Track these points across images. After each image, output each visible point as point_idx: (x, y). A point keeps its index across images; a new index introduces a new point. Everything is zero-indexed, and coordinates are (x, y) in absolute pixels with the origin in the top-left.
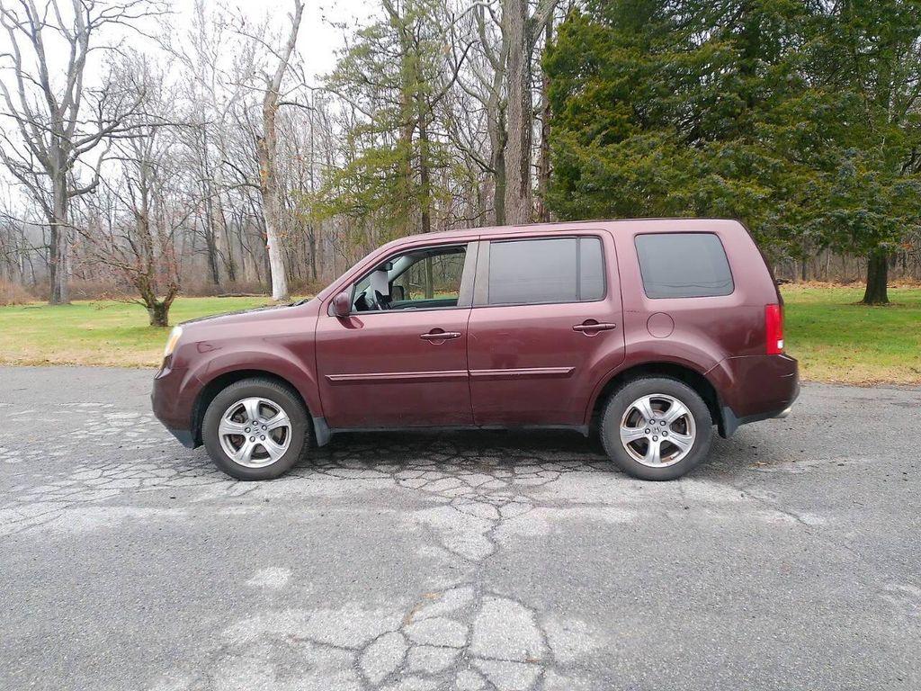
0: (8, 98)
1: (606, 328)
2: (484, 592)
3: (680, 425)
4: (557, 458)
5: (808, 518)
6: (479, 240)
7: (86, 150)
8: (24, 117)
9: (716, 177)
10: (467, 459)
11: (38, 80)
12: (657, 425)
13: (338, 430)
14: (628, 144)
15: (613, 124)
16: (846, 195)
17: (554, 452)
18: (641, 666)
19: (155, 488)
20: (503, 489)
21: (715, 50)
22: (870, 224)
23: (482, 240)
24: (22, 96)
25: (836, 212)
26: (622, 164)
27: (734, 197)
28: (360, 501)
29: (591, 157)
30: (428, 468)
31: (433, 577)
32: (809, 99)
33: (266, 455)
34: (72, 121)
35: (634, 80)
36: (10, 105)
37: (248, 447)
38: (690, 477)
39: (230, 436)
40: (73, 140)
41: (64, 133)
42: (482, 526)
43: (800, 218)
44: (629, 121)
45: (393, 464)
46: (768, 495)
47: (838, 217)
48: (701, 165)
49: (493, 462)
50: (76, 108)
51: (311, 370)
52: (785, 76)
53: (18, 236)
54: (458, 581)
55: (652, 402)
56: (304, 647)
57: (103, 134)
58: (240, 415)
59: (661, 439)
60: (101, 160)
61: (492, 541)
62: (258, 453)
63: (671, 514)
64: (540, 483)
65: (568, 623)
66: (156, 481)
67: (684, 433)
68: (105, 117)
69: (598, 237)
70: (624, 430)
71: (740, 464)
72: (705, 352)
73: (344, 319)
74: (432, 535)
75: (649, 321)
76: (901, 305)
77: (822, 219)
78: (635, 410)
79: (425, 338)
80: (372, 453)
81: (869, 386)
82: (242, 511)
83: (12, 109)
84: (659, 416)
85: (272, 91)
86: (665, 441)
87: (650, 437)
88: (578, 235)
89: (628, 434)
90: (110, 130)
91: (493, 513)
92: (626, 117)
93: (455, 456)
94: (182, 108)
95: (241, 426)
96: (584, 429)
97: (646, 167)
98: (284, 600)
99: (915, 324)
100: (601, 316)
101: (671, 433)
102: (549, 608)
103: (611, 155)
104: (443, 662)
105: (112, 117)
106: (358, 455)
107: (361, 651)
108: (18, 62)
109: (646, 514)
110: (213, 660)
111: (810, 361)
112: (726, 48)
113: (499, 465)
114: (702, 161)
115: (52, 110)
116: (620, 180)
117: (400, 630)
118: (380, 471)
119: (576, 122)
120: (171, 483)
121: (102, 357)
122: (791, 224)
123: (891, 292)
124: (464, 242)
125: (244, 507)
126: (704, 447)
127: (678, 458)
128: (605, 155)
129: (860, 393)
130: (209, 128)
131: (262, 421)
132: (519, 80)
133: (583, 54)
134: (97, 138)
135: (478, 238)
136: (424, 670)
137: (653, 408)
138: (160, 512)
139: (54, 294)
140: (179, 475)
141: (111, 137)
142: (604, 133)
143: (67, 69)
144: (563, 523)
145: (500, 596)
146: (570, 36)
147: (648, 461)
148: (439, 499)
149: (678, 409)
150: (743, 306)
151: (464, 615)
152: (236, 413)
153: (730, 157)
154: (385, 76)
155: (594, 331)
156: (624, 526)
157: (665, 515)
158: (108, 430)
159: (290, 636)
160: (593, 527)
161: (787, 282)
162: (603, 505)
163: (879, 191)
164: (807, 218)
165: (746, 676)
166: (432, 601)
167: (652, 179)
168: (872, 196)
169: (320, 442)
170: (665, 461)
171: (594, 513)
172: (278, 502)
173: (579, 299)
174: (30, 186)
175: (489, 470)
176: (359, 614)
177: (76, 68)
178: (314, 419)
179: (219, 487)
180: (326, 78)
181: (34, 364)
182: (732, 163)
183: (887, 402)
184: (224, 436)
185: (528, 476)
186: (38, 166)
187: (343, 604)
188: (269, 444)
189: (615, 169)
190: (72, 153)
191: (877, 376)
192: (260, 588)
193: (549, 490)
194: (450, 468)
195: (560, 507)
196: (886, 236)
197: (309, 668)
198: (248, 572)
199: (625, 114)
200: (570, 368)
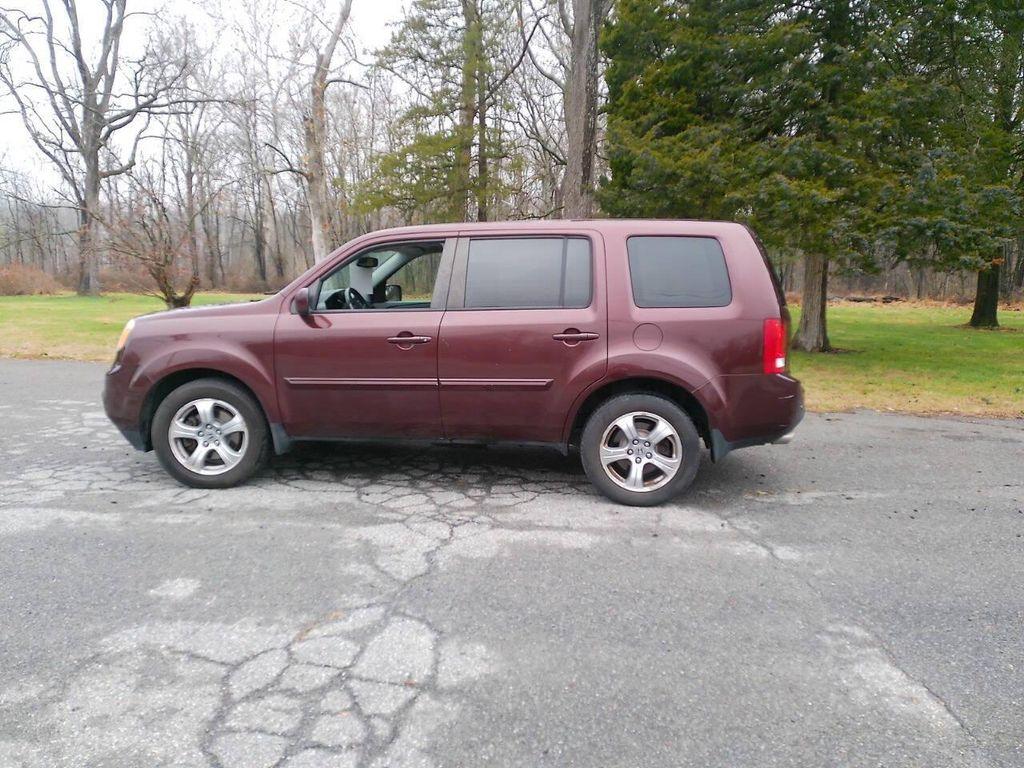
0: (38, 67)
1: (588, 339)
2: (395, 613)
3: (666, 447)
4: (543, 478)
5: (783, 552)
6: (458, 237)
7: (121, 126)
8: (54, 88)
9: (779, 176)
10: (445, 475)
11: (71, 48)
12: (640, 446)
13: (297, 438)
14: (686, 137)
15: (673, 113)
16: (926, 201)
17: (543, 472)
18: (524, 694)
19: (101, 492)
20: (468, 509)
21: (786, 33)
22: (951, 234)
23: (461, 237)
24: (54, 64)
25: (913, 221)
26: (677, 159)
27: (799, 199)
28: (309, 514)
29: (642, 149)
30: (398, 483)
31: (348, 596)
32: (889, 92)
33: (220, 462)
34: (107, 93)
35: (699, 64)
36: (40, 74)
37: (200, 452)
38: (674, 503)
39: (182, 440)
40: (107, 116)
41: (98, 107)
42: (425, 544)
43: (872, 226)
44: (691, 110)
45: (362, 478)
46: (751, 526)
47: (916, 226)
48: (765, 164)
49: (473, 479)
50: (110, 80)
51: (269, 374)
52: (865, 63)
53: (51, 219)
54: (373, 601)
55: (637, 420)
56: (179, 659)
57: (139, 109)
58: (192, 417)
59: (645, 461)
60: (138, 139)
61: (429, 560)
62: (212, 459)
63: (635, 542)
64: (511, 503)
65: (467, 647)
66: (106, 484)
67: (670, 456)
68: (142, 90)
69: (586, 237)
70: (604, 449)
71: (740, 493)
72: (696, 368)
73: (308, 318)
74: (369, 552)
75: (636, 331)
76: (1011, 330)
77: (897, 228)
78: (617, 429)
79: (392, 342)
80: (347, 465)
81: (929, 417)
82: (179, 519)
83: (42, 78)
84: (643, 438)
85: (322, 66)
86: (649, 464)
87: (632, 458)
88: (566, 235)
89: (608, 455)
90: (148, 105)
91: (445, 532)
92: (686, 106)
93: (434, 472)
94: (234, 83)
95: (195, 429)
96: (562, 447)
97: (702, 163)
98: (181, 610)
99: (1017, 350)
100: (586, 325)
101: (656, 455)
102: (456, 631)
103: (666, 149)
104: (317, 681)
105: (152, 90)
106: (331, 468)
107: (237, 666)
108: (50, 27)
109: (608, 540)
110: (78, 668)
111: (870, 387)
112: (799, 31)
113: (478, 483)
114: (767, 158)
115: (85, 80)
116: (673, 177)
117: (287, 648)
118: (347, 484)
119: (632, 110)
120: (120, 488)
121: (104, 353)
122: (863, 232)
123: (1003, 314)
124: (442, 238)
125: (182, 516)
126: (691, 472)
127: (662, 482)
128: (659, 148)
129: (913, 423)
130: (259, 105)
131: (216, 425)
132: (584, 61)
133: (643, 33)
134: (132, 114)
135: (456, 234)
136: (294, 688)
137: (637, 428)
138: (93, 516)
139: (83, 284)
140: (133, 479)
141: (149, 113)
142: (661, 124)
143: (101, 36)
144: (514, 546)
145: (411, 617)
146: (631, 12)
147: (631, 485)
148: (394, 516)
149: (664, 429)
150: (740, 319)
151: (361, 637)
152: (189, 416)
153: (798, 155)
154: (442, 52)
155: (576, 341)
156: (579, 551)
157: (628, 542)
158: (81, 429)
159: (169, 648)
160: (546, 551)
161: (897, 300)
162: (568, 528)
163: (965, 198)
164: (878, 227)
165: (630, 711)
166: (336, 619)
167: (708, 177)
168: (958, 202)
169: (278, 449)
170: (648, 485)
171: (552, 537)
172: (221, 512)
173: (562, 304)
174: (59, 164)
175: (463, 488)
176: (251, 629)
177: (113, 33)
178: (272, 425)
179: (168, 493)
180: (376, 53)
181: (31, 357)
182: (799, 162)
183: (939, 434)
184: (176, 439)
185: (504, 497)
186: (69, 142)
187: (239, 619)
188: (224, 450)
189: (669, 164)
190: (105, 130)
191: (942, 406)
192: (160, 598)
193: (518, 511)
194: (423, 484)
195: (521, 529)
196: (969, 250)
197: (174, 680)
198: (155, 580)
199: (686, 103)
200: (548, 380)
